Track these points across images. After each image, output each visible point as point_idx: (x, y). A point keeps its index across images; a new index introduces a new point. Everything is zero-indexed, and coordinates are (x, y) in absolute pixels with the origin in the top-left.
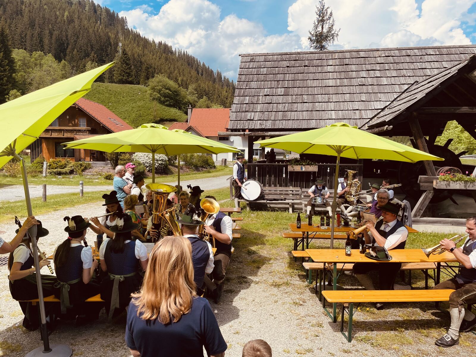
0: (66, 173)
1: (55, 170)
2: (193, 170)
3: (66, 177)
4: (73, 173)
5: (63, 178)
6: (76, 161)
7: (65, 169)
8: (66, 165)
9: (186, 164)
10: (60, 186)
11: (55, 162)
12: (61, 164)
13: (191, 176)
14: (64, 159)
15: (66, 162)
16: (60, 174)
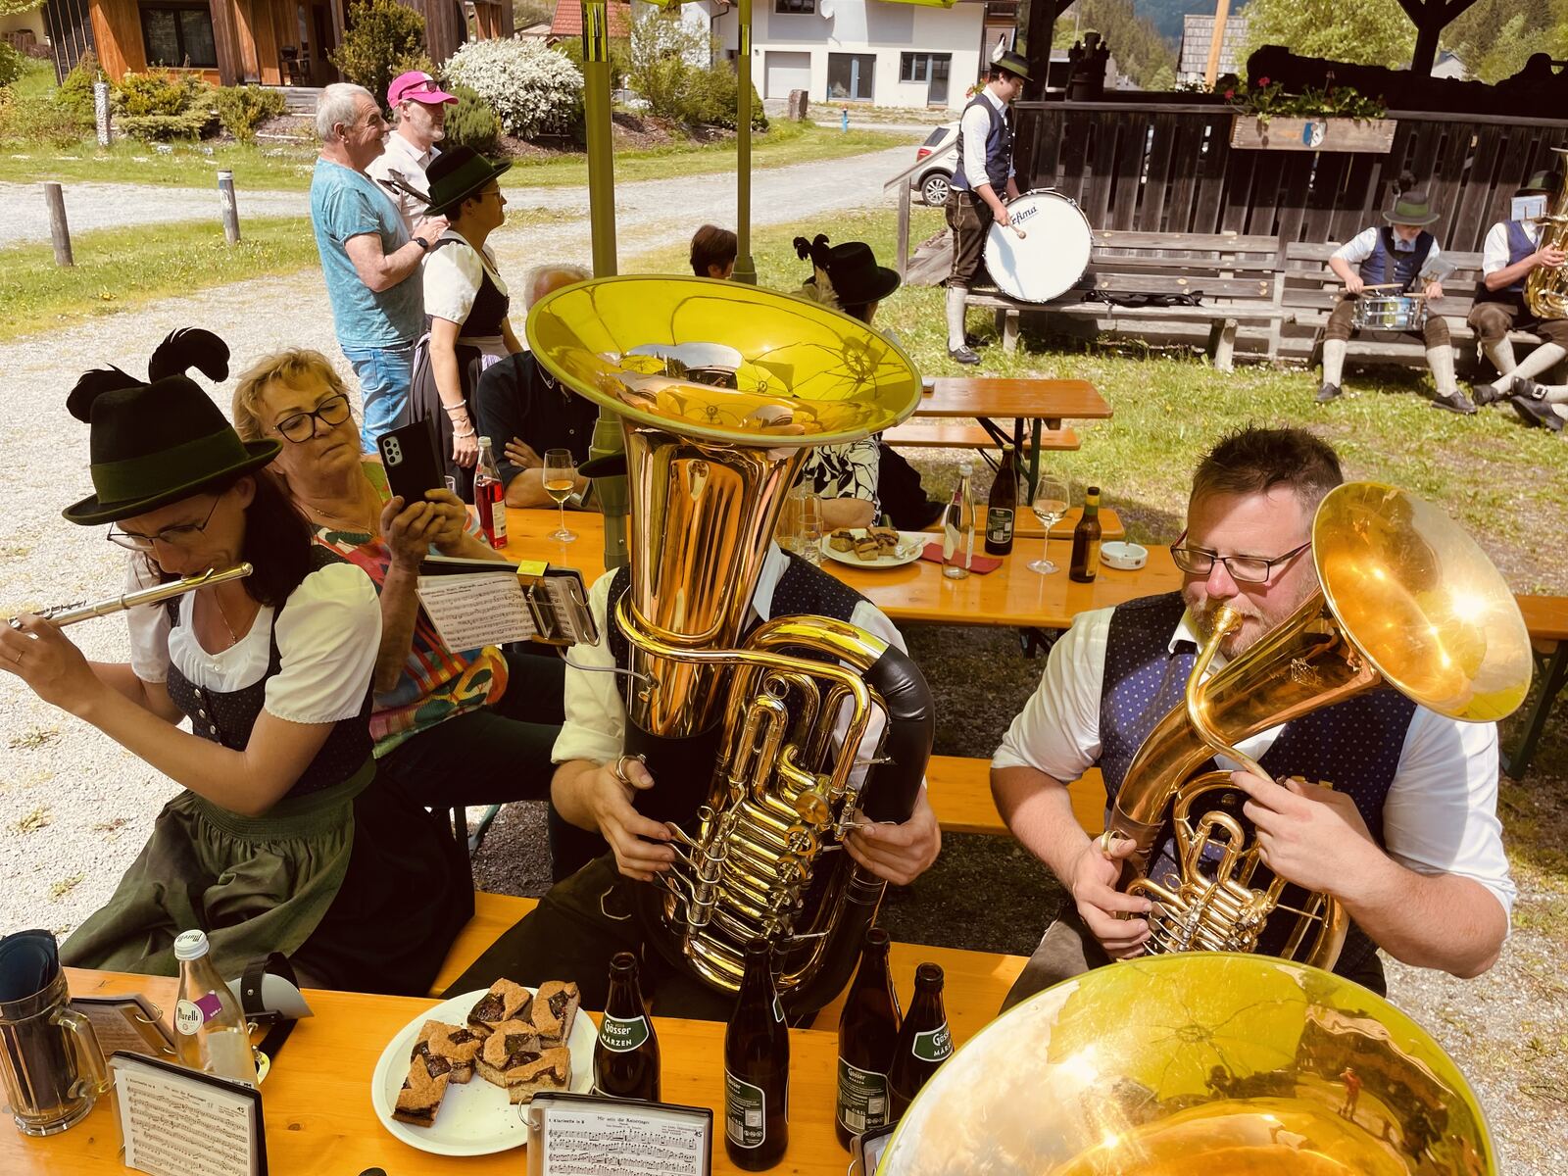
0: (187, 135)
1: (147, 121)
2: (683, 136)
3: (188, 152)
4: (218, 135)
5: (178, 152)
6: (227, 83)
7: (183, 116)
8: (189, 98)
9: (655, 108)
10: (161, 190)
11: (143, 84)
12: (167, 95)
13: (678, 159)
14: (179, 72)
15: (185, 87)
16: (165, 134)
